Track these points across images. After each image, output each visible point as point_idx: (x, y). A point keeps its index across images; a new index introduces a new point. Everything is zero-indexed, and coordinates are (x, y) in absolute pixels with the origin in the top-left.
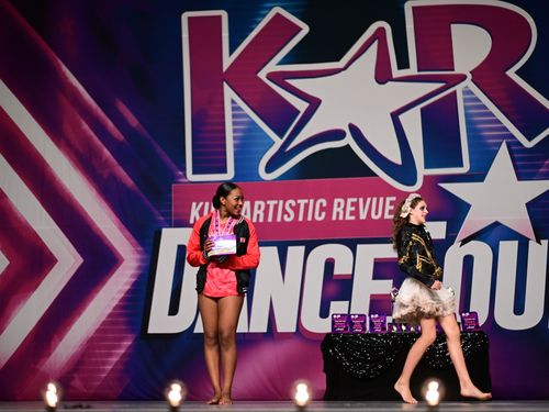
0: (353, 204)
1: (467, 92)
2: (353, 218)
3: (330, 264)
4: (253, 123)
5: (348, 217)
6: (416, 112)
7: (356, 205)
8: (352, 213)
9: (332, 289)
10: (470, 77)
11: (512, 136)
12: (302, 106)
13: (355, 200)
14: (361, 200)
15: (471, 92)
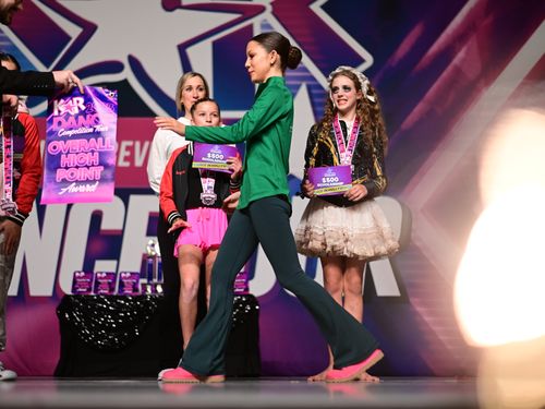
0: (128, 148)
1: (266, 25)
2: (127, 164)
3: (97, 217)
4: (14, 48)
5: (122, 163)
6: (207, 45)
7: (131, 149)
8: (126, 159)
9: (98, 246)
10: (269, 9)
11: (312, 78)
12: (74, 31)
13: (130, 143)
14: (138, 144)
15: (269, 26)
